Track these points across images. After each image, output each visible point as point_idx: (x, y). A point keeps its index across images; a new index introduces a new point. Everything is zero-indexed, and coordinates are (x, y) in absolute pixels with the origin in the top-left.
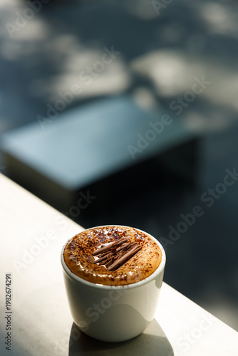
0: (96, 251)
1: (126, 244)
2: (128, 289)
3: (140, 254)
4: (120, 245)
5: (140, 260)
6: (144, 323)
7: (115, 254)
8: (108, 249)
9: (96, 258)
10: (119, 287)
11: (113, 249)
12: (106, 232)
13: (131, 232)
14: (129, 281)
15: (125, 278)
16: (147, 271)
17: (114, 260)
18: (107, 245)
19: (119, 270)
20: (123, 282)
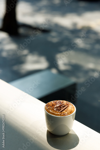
0: (54, 107)
1: (63, 105)
2: (66, 117)
3: (68, 108)
4: (62, 105)
5: (68, 109)
6: (69, 130)
7: (61, 108)
8: (59, 107)
9: (55, 109)
10: (63, 117)
11: (60, 106)
12: (57, 102)
13: (65, 102)
14: (66, 115)
15: (65, 114)
16: (71, 112)
17: (60, 110)
18: (58, 106)
19: (62, 112)
20: (64, 115)
